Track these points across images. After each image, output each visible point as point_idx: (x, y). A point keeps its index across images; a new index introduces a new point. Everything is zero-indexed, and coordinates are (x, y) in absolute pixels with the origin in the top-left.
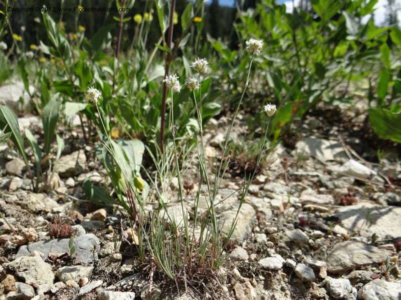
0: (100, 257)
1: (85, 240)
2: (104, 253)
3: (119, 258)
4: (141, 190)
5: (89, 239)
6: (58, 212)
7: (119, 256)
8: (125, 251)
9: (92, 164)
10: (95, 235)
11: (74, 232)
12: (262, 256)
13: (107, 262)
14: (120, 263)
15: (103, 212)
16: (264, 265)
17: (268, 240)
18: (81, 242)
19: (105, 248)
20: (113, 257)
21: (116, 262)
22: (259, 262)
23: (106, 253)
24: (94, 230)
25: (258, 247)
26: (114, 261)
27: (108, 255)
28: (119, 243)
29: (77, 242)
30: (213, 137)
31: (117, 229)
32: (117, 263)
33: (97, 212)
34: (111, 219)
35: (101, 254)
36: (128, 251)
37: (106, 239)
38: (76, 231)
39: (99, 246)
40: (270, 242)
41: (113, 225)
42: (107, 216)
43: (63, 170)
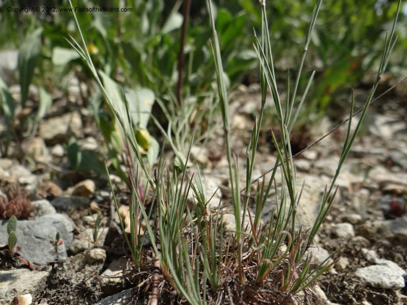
0: (70, 253)
1: (46, 223)
2: (76, 247)
3: (99, 257)
4: (146, 150)
5: (54, 223)
6: (25, 184)
7: (100, 253)
8: (113, 245)
9: (89, 130)
10: (70, 217)
11: (36, 212)
12: (359, 262)
13: (79, 264)
14: (101, 266)
15: (90, 185)
16: (369, 279)
17: (357, 235)
18: (39, 227)
19: (79, 239)
20: (89, 256)
21: (93, 264)
22: (357, 274)
23: (80, 247)
24: (70, 210)
25: (346, 246)
26: (91, 262)
27: (82, 250)
28: (103, 231)
29: (33, 226)
30: (242, 105)
31: (105, 208)
32: (94, 267)
33: (81, 184)
34: (100, 195)
35: (73, 248)
36: (119, 244)
37: (86, 224)
38: (38, 209)
39: (72, 234)
40: (360, 238)
41: (100, 203)
42: (96, 190)
43: (49, 135)
